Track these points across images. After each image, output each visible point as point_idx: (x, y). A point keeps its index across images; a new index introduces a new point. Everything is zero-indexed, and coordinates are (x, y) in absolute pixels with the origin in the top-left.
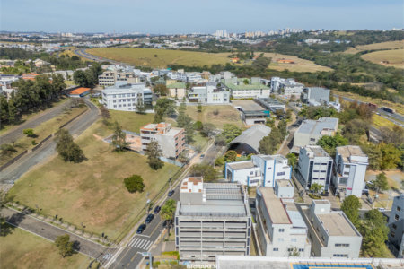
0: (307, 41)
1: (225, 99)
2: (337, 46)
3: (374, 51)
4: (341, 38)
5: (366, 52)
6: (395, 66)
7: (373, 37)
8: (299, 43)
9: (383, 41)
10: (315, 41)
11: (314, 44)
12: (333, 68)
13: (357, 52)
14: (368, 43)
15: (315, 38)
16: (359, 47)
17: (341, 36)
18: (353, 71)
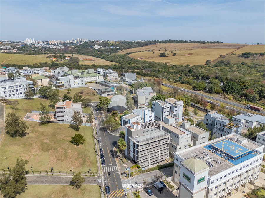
0: (94, 47)
1: (82, 84)
2: (113, 50)
3: (133, 52)
4: (113, 45)
5: (130, 53)
6: (147, 60)
7: (129, 45)
8: (90, 48)
9: (135, 47)
10: (99, 47)
11: (99, 49)
12: (117, 62)
13: (125, 53)
14: (128, 49)
15: (99, 45)
16: (124, 50)
17: (113, 44)
18: (129, 64)
